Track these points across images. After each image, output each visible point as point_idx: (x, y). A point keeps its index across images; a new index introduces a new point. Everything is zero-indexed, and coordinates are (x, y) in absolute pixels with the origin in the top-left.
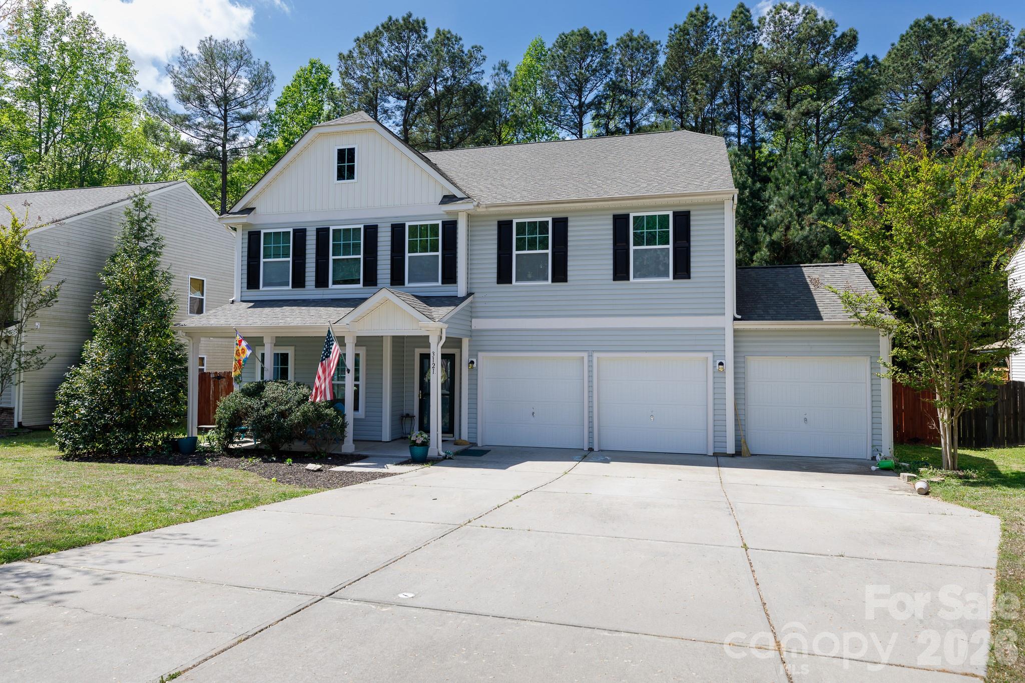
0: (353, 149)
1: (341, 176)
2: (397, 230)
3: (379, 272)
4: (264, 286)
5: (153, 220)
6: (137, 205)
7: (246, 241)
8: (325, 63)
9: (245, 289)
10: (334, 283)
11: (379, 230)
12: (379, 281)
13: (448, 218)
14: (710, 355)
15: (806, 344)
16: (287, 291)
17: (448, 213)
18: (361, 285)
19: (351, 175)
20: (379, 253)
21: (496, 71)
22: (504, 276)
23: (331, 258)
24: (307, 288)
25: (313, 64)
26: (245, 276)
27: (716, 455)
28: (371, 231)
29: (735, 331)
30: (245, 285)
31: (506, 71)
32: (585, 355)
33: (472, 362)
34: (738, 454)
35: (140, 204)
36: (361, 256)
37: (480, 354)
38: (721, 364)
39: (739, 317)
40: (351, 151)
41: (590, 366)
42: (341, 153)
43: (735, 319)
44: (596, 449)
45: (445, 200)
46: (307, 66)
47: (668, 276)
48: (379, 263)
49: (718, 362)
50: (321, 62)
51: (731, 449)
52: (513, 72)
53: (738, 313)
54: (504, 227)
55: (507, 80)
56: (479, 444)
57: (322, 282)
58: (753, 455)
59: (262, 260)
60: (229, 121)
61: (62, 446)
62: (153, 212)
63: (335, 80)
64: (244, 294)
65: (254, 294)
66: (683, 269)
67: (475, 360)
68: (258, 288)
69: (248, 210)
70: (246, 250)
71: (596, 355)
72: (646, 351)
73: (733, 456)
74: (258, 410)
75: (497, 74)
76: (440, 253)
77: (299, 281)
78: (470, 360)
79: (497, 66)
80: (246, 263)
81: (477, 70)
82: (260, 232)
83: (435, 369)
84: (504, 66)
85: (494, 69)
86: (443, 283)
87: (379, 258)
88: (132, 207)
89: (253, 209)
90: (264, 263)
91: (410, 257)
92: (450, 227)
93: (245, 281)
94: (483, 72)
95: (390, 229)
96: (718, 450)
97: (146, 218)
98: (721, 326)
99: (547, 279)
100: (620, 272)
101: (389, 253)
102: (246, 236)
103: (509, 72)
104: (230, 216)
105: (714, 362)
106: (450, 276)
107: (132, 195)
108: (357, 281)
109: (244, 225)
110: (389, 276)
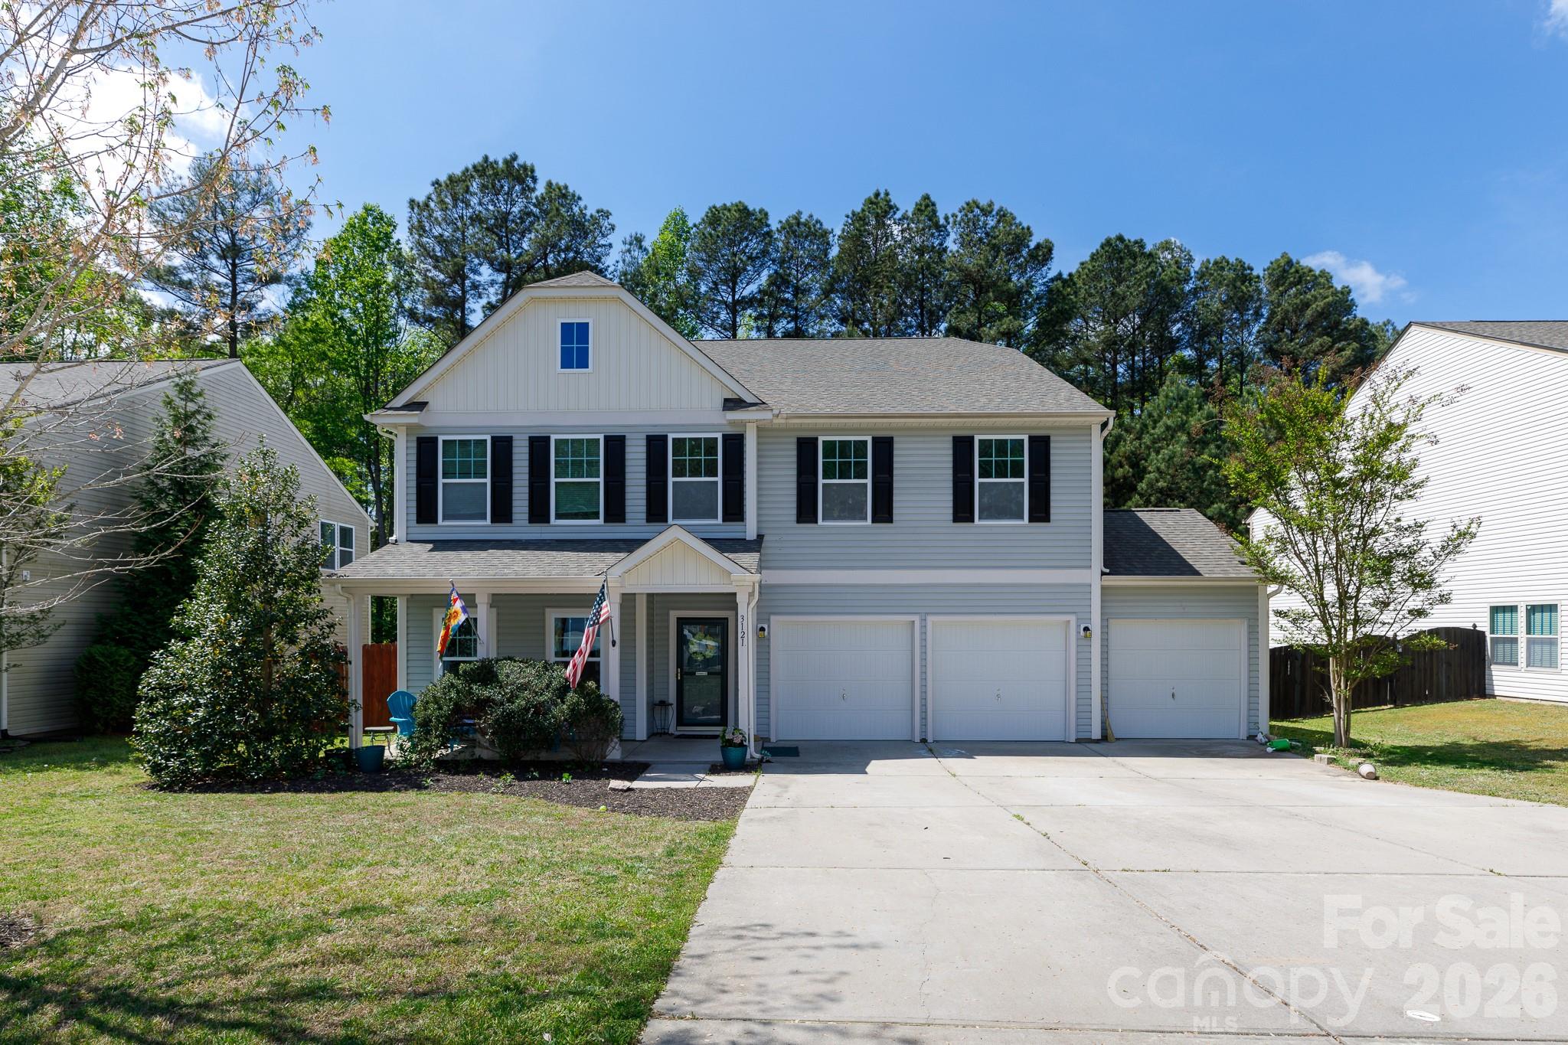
0: (587, 324)
1: (566, 363)
2: (656, 444)
3: (628, 503)
4: (445, 518)
5: (209, 416)
6: (181, 391)
7: (414, 451)
8: (388, 212)
9: (414, 523)
10: (559, 516)
11: (628, 443)
12: (628, 516)
13: (730, 430)
14: (1072, 618)
15: (1178, 604)
16: (483, 526)
17: (732, 423)
18: (601, 521)
19: (583, 363)
20: (628, 476)
21: (628, 246)
22: (806, 512)
23: (553, 480)
24: (515, 523)
25: (368, 210)
26: (414, 504)
27: (1079, 741)
28: (616, 445)
29: (1103, 588)
30: (414, 517)
31: (641, 247)
32: (916, 619)
33: (762, 629)
34: (1105, 738)
35: (186, 390)
36: (601, 480)
37: (772, 618)
38: (1086, 629)
39: (1108, 571)
40: (583, 328)
41: (924, 633)
42: (566, 328)
43: (1103, 574)
44: (930, 740)
45: (728, 404)
46: (360, 211)
47: (1022, 518)
48: (628, 489)
49: (1082, 627)
50: (381, 209)
51: (1096, 734)
52: (650, 249)
53: (1105, 566)
54: (806, 447)
55: (641, 258)
56: (773, 739)
57: (538, 513)
58: (1117, 739)
59: (441, 481)
60: (238, 281)
61: (156, 769)
62: (209, 402)
63: (402, 236)
64: (411, 530)
65: (427, 531)
66: (1041, 511)
67: (766, 626)
68: (436, 522)
69: (418, 406)
70: (414, 464)
71: (930, 619)
72: (995, 613)
73: (1097, 741)
74: (502, 704)
75: (629, 251)
76: (719, 479)
77: (502, 512)
78: (760, 626)
79: (628, 239)
80: (414, 484)
81: (602, 242)
82: (436, 438)
83: (745, 639)
84: (638, 241)
85: (624, 243)
86: (724, 520)
87: (628, 483)
88: (173, 393)
89: (425, 404)
90: (444, 485)
91: (674, 483)
92: (734, 444)
93: (414, 510)
94: (610, 246)
95: (644, 443)
96: (1082, 735)
97: (198, 412)
98: (1088, 581)
99: (865, 519)
100: (963, 511)
101: (644, 476)
102: (415, 444)
103: (645, 249)
104: (389, 412)
105: (1078, 626)
106: (734, 511)
107: (172, 373)
108: (596, 516)
109: (410, 428)
110: (644, 509)
